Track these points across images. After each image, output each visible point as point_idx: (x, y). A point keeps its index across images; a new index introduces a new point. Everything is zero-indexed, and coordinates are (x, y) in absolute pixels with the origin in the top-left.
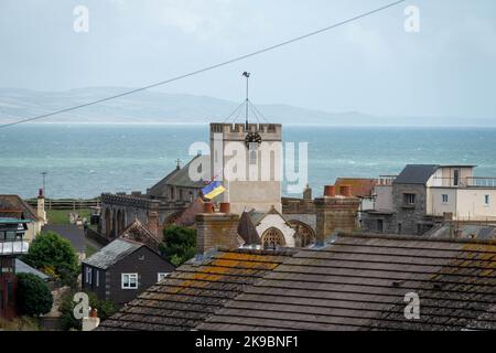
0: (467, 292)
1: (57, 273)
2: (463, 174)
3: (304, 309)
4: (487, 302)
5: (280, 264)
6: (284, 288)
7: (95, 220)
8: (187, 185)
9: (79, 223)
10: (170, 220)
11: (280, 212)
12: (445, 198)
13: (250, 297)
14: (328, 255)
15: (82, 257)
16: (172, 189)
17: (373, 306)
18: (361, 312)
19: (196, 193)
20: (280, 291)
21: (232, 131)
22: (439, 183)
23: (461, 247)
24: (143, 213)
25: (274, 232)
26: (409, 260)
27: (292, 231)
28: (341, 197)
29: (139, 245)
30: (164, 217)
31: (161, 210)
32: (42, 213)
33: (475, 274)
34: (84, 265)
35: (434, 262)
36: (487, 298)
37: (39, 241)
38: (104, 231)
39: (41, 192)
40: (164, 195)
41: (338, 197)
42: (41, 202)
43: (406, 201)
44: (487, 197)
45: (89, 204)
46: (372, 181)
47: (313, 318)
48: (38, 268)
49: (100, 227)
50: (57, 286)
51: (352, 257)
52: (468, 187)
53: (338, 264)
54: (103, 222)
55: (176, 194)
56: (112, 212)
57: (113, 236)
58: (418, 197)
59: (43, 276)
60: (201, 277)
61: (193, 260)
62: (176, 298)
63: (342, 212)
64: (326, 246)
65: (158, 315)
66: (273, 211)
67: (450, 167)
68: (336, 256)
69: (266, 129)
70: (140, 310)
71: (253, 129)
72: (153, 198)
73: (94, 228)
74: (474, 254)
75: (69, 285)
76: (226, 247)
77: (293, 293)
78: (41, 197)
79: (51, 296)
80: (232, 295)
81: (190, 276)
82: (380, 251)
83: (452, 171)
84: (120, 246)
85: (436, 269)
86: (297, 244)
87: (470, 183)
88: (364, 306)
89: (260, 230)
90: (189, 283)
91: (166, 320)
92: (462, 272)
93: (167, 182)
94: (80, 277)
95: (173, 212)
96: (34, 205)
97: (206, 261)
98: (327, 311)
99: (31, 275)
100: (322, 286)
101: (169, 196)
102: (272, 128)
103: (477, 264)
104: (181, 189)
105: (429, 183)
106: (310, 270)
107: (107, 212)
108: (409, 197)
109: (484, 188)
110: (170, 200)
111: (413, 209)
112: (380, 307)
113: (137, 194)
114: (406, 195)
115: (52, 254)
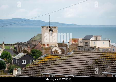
0: (103, 64)
1: (7, 60)
2: (99, 37)
3: (66, 68)
4: (107, 66)
5: (60, 58)
6: (62, 63)
7: (15, 48)
8: (36, 40)
9: (12, 49)
10: (32, 48)
11: (57, 46)
12: (94, 43)
13: (54, 65)
14: (71, 56)
15: (13, 57)
16: (33, 41)
17: (82, 67)
18: (79, 68)
19: (38, 42)
20: (61, 64)
21: (46, 28)
22: (93, 39)
23: (101, 54)
24: (26, 47)
25: (56, 51)
26: (90, 57)
27: (60, 51)
28: (74, 43)
29: (26, 54)
30: (31, 47)
31: (30, 46)
32: (4, 47)
33: (105, 60)
34: (13, 59)
35: (95, 57)
36: (107, 65)
37: (3, 53)
38: (17, 51)
39: (3, 42)
40: (31, 43)
41: (73, 43)
42: (3, 44)
43: (85, 44)
44: (104, 43)
45: (14, 45)
46: (78, 39)
47: (68, 70)
48: (3, 59)
49: (17, 50)
50: (7, 63)
51: (77, 56)
52: (100, 40)
53: (74, 58)
54: (17, 49)
55: (34, 42)
56: (19, 46)
57: (20, 52)
58: (88, 43)
59: (4, 61)
60: (43, 61)
61: (41, 57)
62: (37, 65)
63: (74, 46)
64: (71, 54)
65: (33, 69)
66: (56, 46)
67: (96, 36)
68: (73, 56)
69: (54, 28)
70: (29, 68)
71: (51, 28)
72: (28, 43)
73: (15, 50)
74: (104, 55)
75: (10, 63)
76: (48, 54)
77: (64, 64)
78: (3, 43)
79: (6, 65)
80: (50, 65)
81: (40, 61)
82: (83, 55)
83: (96, 37)
84: (21, 54)
85: (96, 59)
86: (61, 53)
87: (100, 39)
88: (80, 67)
89: (53, 50)
90: (40, 62)
91: (35, 70)
92: (102, 59)
93: (32, 40)
94: (12, 61)
95: (33, 46)
96: (2, 45)
97: (44, 57)
98: (71, 68)
99: (1, 61)
100: (70, 63)
101: (32, 43)
102: (55, 27)
103: (105, 57)
104: (35, 41)
105: (91, 40)
106: (67, 59)
107: (18, 46)
108: (87, 43)
109: (103, 41)
110: (32, 44)
111: (87, 45)
112: (83, 67)
113: (25, 42)
114: (86, 42)
115: (6, 56)
